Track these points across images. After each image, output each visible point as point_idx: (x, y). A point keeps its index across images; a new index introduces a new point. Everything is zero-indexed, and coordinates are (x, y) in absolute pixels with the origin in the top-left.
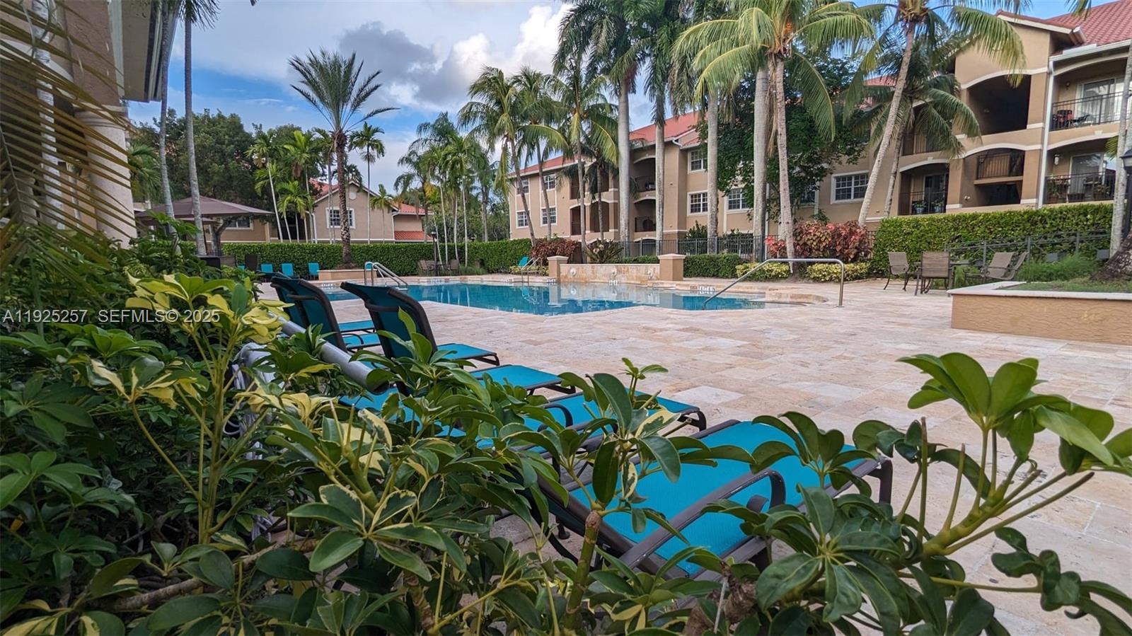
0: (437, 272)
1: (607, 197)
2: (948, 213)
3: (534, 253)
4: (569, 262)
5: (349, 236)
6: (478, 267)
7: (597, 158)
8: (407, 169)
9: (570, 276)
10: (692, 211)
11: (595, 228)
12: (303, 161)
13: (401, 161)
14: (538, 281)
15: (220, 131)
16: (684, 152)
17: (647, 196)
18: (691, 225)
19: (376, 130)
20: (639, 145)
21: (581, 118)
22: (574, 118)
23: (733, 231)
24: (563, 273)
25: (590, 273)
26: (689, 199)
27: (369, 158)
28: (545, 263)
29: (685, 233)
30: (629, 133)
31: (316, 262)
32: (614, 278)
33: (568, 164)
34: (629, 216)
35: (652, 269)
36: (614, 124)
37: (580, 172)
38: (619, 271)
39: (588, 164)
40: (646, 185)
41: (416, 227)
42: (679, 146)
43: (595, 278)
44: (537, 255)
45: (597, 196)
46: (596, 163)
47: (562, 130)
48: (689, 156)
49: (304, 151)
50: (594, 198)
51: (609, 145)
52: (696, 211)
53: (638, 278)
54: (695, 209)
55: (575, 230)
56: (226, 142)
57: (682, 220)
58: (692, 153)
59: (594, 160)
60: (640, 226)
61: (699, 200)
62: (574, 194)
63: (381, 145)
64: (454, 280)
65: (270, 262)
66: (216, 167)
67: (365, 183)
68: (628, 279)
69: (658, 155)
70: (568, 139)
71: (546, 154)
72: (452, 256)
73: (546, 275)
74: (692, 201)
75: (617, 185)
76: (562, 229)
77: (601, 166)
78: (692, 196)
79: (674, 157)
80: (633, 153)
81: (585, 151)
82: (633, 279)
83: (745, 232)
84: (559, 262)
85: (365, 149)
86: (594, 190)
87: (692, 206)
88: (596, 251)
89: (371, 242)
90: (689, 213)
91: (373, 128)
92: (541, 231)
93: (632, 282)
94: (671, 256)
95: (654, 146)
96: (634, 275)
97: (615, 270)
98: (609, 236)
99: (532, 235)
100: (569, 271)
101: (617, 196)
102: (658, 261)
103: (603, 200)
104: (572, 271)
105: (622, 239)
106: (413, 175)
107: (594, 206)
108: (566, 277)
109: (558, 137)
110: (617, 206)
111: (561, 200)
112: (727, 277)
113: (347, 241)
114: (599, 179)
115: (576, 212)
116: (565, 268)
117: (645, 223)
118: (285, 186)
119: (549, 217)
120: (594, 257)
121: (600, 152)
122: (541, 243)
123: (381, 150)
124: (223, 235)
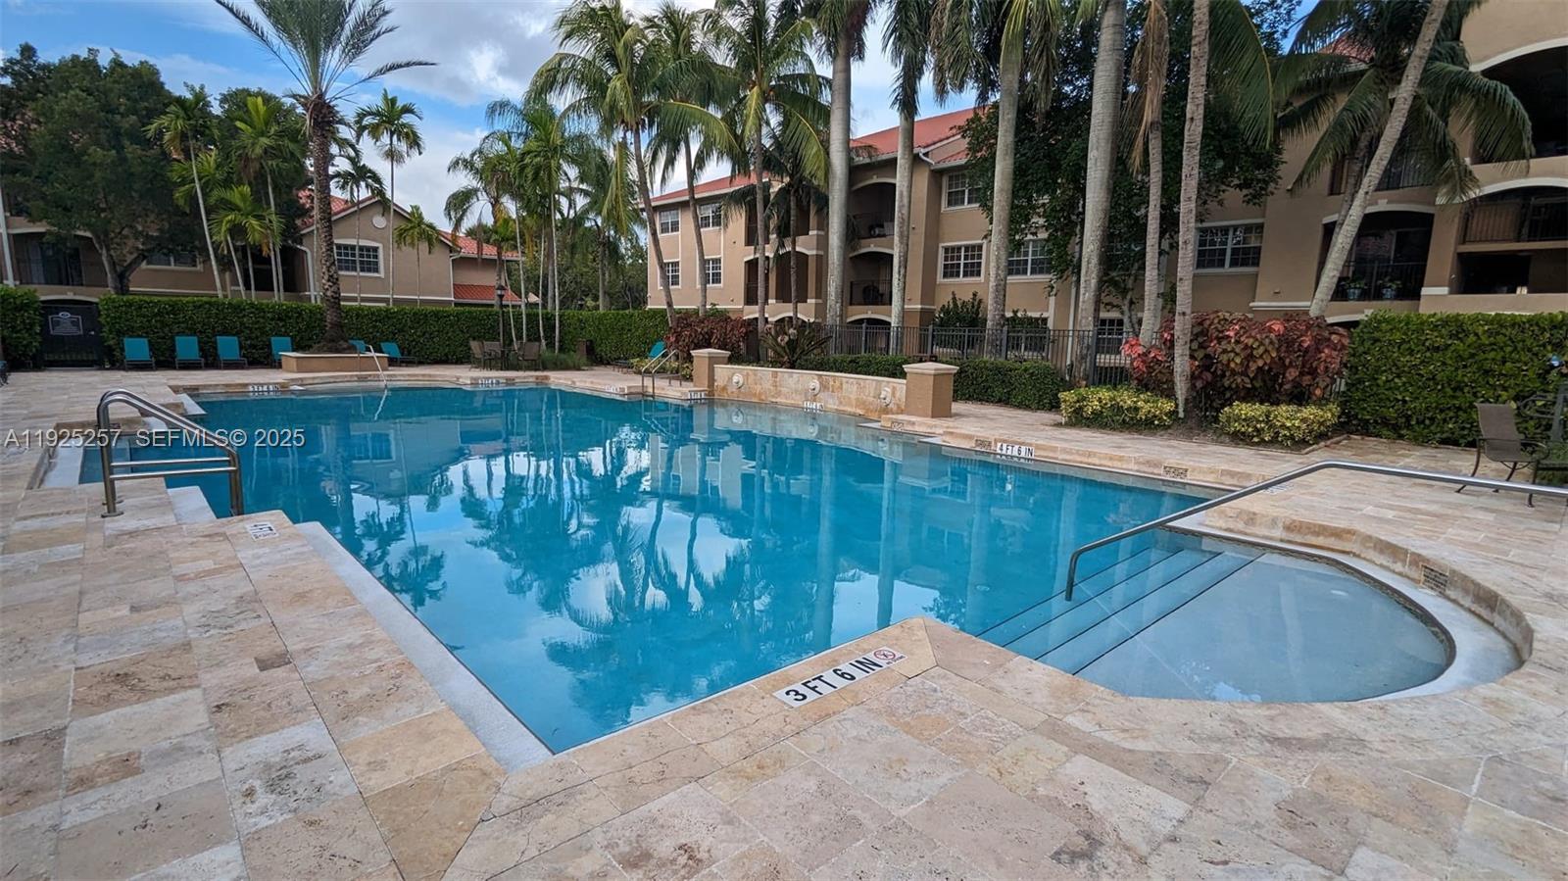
1: (805, 245)
3: (673, 339)
4: (731, 360)
5: (337, 292)
6: (580, 356)
7: (791, 176)
8: (464, 180)
9: (732, 389)
10: (945, 276)
11: (783, 296)
12: (258, 151)
13: (455, 164)
14: (672, 391)
15: (111, 90)
16: (937, 174)
17: (872, 246)
18: (943, 299)
19: (407, 110)
20: (862, 159)
21: (765, 98)
22: (753, 95)
23: (1015, 312)
24: (719, 382)
25: (768, 385)
26: (941, 254)
27: (392, 155)
28: (690, 359)
29: (932, 312)
30: (847, 140)
31: (285, 334)
32: (814, 398)
33: (741, 183)
34: (843, 282)
35: (890, 389)
36: (825, 113)
37: (759, 197)
38: (824, 387)
39: (776, 187)
40: (871, 228)
41: (489, 279)
42: (929, 164)
43: (779, 394)
44: (677, 341)
45: (788, 242)
46: (789, 185)
47: (730, 120)
48: (945, 181)
49: (263, 134)
50: (782, 245)
51: (812, 150)
52: (952, 276)
53: (861, 403)
54: (951, 271)
55: (750, 298)
56: (122, 109)
57: (929, 289)
58: (951, 178)
59: (787, 180)
60: (858, 294)
61: (959, 258)
62: (751, 239)
63: (415, 134)
64: (525, 377)
65: (192, 332)
66: (97, 153)
67: (388, 195)
68: (841, 403)
69: (900, 180)
70: (739, 139)
71: (701, 161)
72: (534, 337)
73: (689, 378)
74: (946, 259)
75: (823, 225)
76: (728, 296)
77: (797, 191)
78: (947, 250)
79: (923, 181)
80: (854, 171)
81: (770, 163)
82: (851, 405)
83: (1036, 315)
84: (713, 361)
85: (385, 139)
86: (784, 231)
87: (946, 266)
88: (782, 340)
89: (396, 301)
90: (940, 279)
91: (400, 104)
92: (687, 298)
93: (849, 409)
94: (930, 367)
95: (896, 159)
96: (853, 397)
97: (815, 383)
98: (806, 313)
99: (670, 304)
100: (730, 379)
101: (823, 243)
102: (903, 375)
103: (798, 249)
104: (735, 379)
105: (829, 321)
106: (476, 191)
107: (778, 257)
108: (724, 388)
109: (721, 131)
110: (822, 261)
111: (729, 243)
113: (335, 300)
114: (793, 212)
115: (752, 266)
116: (723, 371)
117: (866, 290)
118: (228, 195)
119: (711, 272)
120: (779, 349)
121: (797, 165)
122: (685, 318)
123: (414, 141)
124: (133, 277)
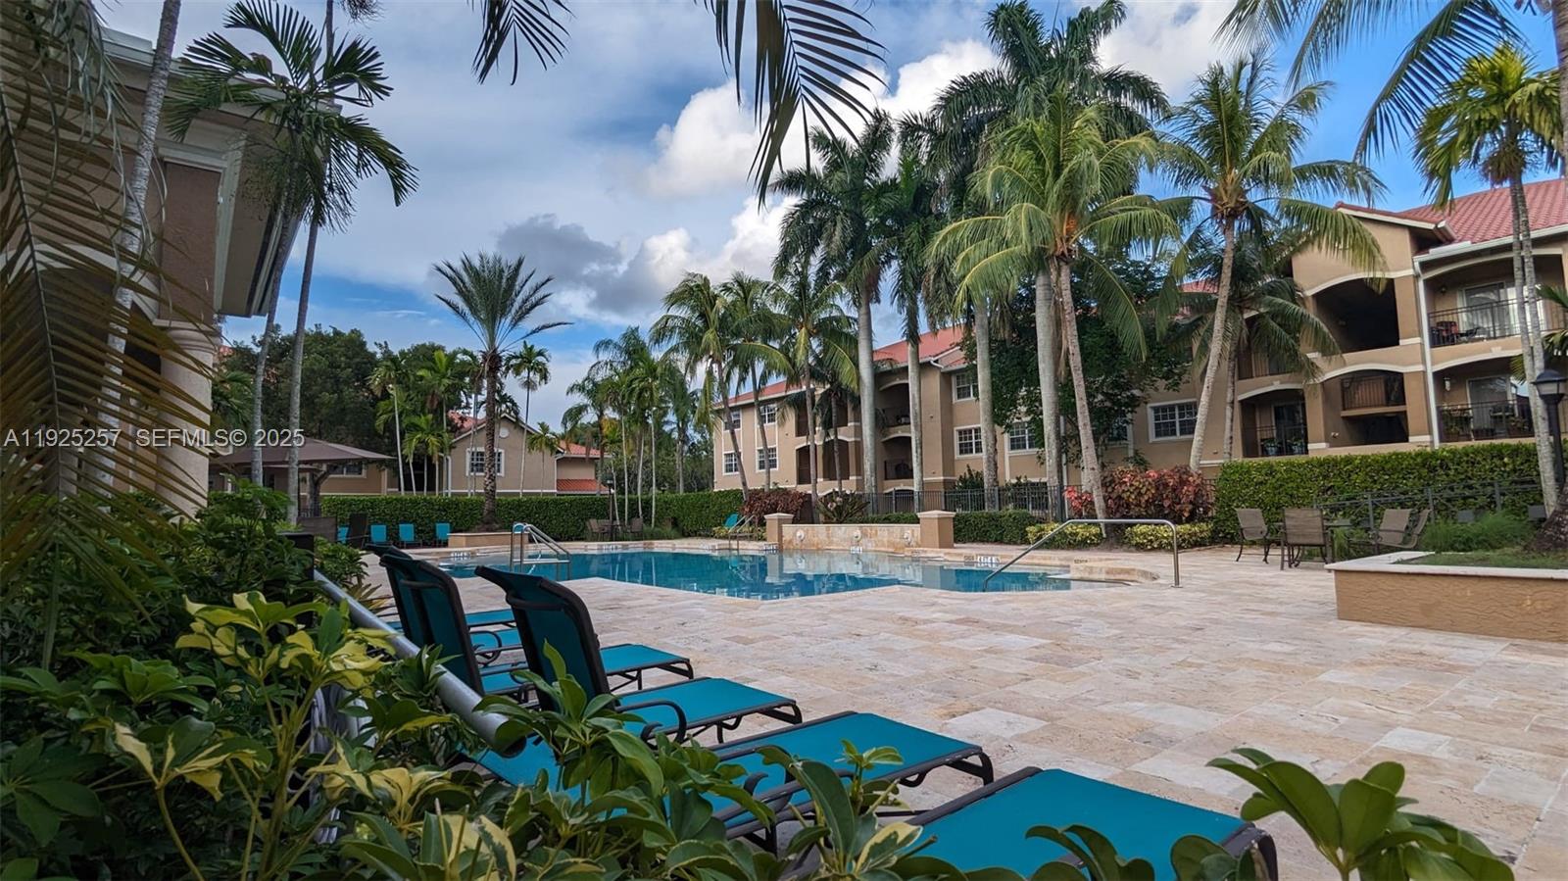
0: (612, 535)
1: (845, 434)
2: (1311, 455)
3: (747, 510)
4: (795, 521)
5: (494, 487)
6: (669, 529)
7: (831, 383)
8: (580, 399)
9: (796, 541)
10: (961, 452)
11: (829, 475)
12: (442, 388)
13: (571, 390)
14: (751, 548)
15: (336, 352)
16: (946, 376)
17: (899, 432)
18: (961, 471)
19: (540, 353)
20: (886, 367)
21: (810, 334)
22: (801, 334)
23: (1019, 479)
24: (786, 537)
25: (823, 536)
26: (956, 436)
27: (529, 385)
28: (762, 523)
29: (954, 482)
30: (872, 352)
31: (446, 521)
32: (858, 543)
33: (794, 391)
34: (875, 460)
35: (910, 531)
36: (853, 341)
37: (809, 402)
38: (864, 535)
39: (820, 391)
40: (898, 418)
41: (587, 473)
42: (939, 368)
43: (831, 543)
44: (750, 511)
45: (831, 432)
46: (829, 389)
47: (784, 350)
48: (954, 380)
49: (444, 376)
50: (828, 435)
51: (848, 366)
52: (966, 452)
53: (891, 544)
54: (965, 449)
55: (803, 477)
56: (343, 365)
57: (948, 464)
58: (958, 378)
59: (828, 386)
60: (891, 471)
61: (971, 438)
62: (801, 430)
63: (546, 370)
64: (635, 547)
65: (384, 521)
66: (326, 396)
67: (522, 416)
68: (877, 545)
69: (912, 380)
70: (792, 361)
71: (764, 378)
72: (634, 514)
73: (762, 539)
74: (961, 439)
75: (858, 418)
76: (785, 476)
77: (836, 394)
78: (960, 432)
79: (934, 383)
80: (879, 377)
81: (815, 375)
82: (883, 545)
83: (1035, 480)
84: (781, 521)
85: (525, 373)
86: (827, 425)
87: (961, 445)
88: (832, 506)
89: (524, 494)
90: (957, 456)
91: (537, 349)
92: (756, 480)
93: (883, 549)
94: (935, 513)
95: (907, 367)
96: (885, 540)
97: (858, 533)
98: (849, 486)
99: (744, 484)
100: (795, 534)
101: (858, 431)
102: (917, 521)
103: (840, 437)
104: (798, 534)
105: (867, 490)
106: (586, 406)
107: (827, 445)
108: (790, 542)
109: (779, 359)
110: (859, 445)
111: (784, 438)
112: (1015, 543)
113: (491, 494)
114: (834, 410)
115: (803, 454)
116: (789, 530)
117: (897, 468)
118: (415, 420)
119: (768, 460)
120: (829, 514)
121: (835, 375)
122: (755, 495)
123: (544, 377)
124: (324, 485)
